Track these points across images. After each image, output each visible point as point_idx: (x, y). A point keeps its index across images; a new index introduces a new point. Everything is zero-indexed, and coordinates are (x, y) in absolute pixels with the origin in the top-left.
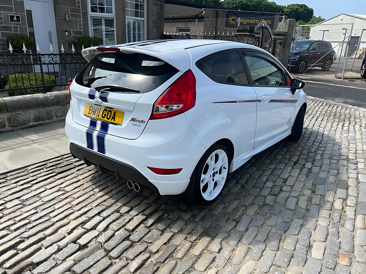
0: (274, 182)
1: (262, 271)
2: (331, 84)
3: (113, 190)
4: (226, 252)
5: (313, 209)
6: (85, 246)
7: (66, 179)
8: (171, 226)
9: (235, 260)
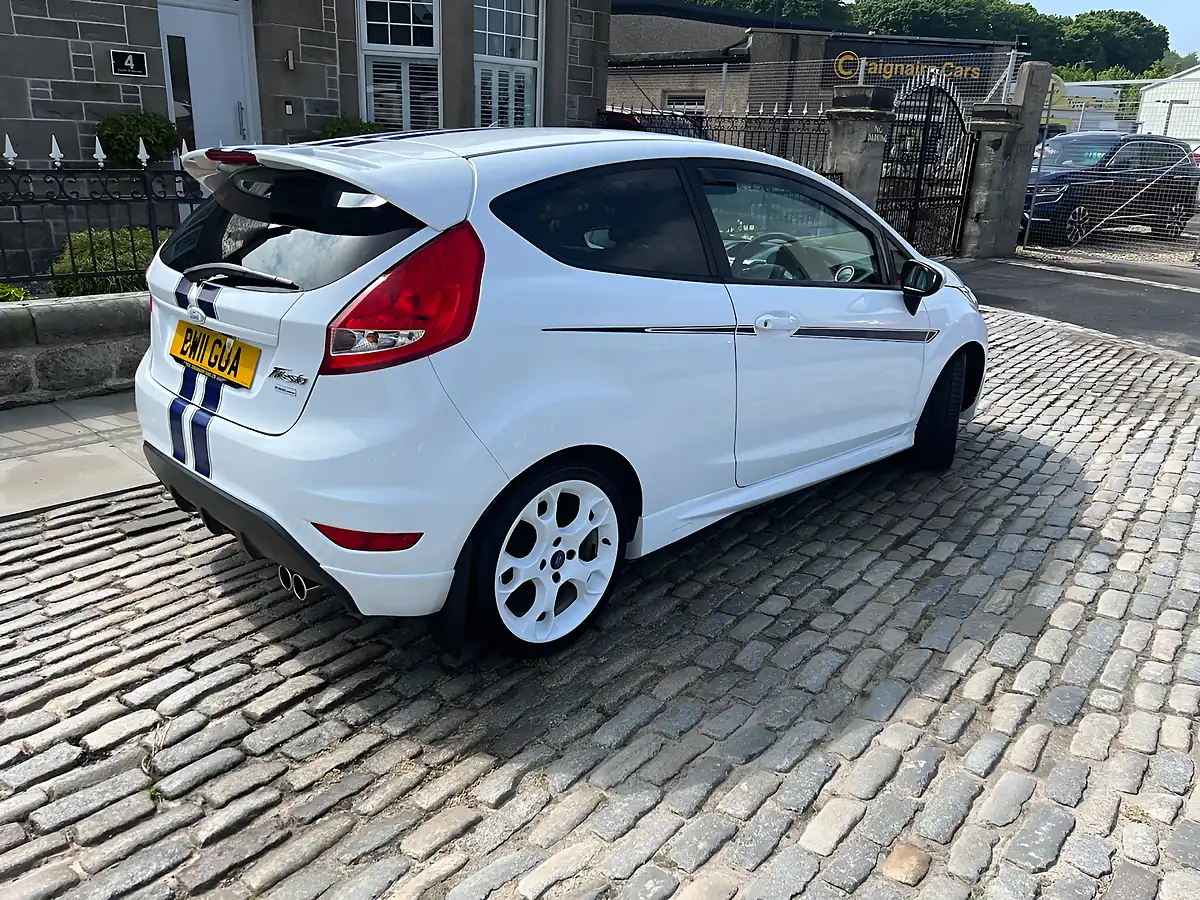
0: (793, 600)
1: (608, 875)
2: (1167, 286)
3: (266, 594)
4: (520, 808)
5: (883, 694)
6: (103, 753)
7: (143, 553)
8: (387, 716)
9: (538, 835)
